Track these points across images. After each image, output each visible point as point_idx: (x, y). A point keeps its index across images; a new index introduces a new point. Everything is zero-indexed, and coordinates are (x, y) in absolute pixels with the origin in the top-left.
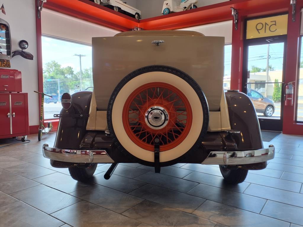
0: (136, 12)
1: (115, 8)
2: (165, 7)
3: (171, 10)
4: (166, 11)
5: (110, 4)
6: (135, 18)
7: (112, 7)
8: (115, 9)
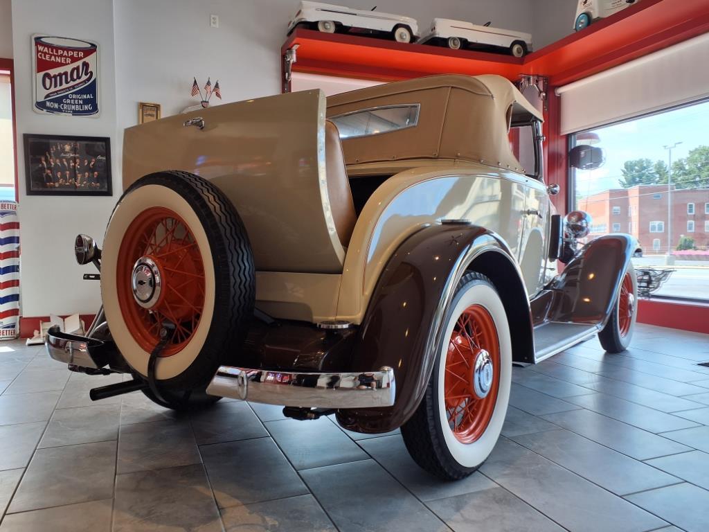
0: (514, 39)
1: (452, 42)
2: (581, 9)
3: (595, 15)
4: (582, 21)
5: (437, 36)
6: (513, 55)
7: (443, 42)
8: (451, 44)
